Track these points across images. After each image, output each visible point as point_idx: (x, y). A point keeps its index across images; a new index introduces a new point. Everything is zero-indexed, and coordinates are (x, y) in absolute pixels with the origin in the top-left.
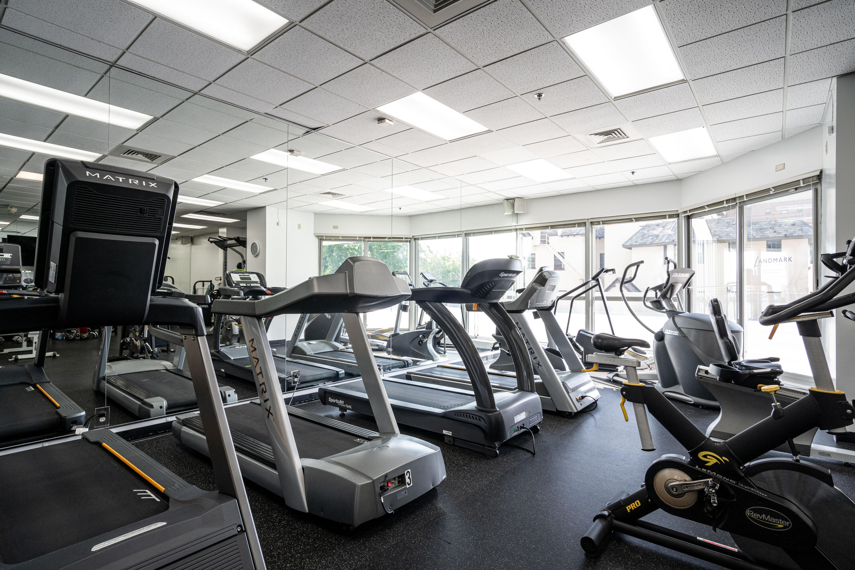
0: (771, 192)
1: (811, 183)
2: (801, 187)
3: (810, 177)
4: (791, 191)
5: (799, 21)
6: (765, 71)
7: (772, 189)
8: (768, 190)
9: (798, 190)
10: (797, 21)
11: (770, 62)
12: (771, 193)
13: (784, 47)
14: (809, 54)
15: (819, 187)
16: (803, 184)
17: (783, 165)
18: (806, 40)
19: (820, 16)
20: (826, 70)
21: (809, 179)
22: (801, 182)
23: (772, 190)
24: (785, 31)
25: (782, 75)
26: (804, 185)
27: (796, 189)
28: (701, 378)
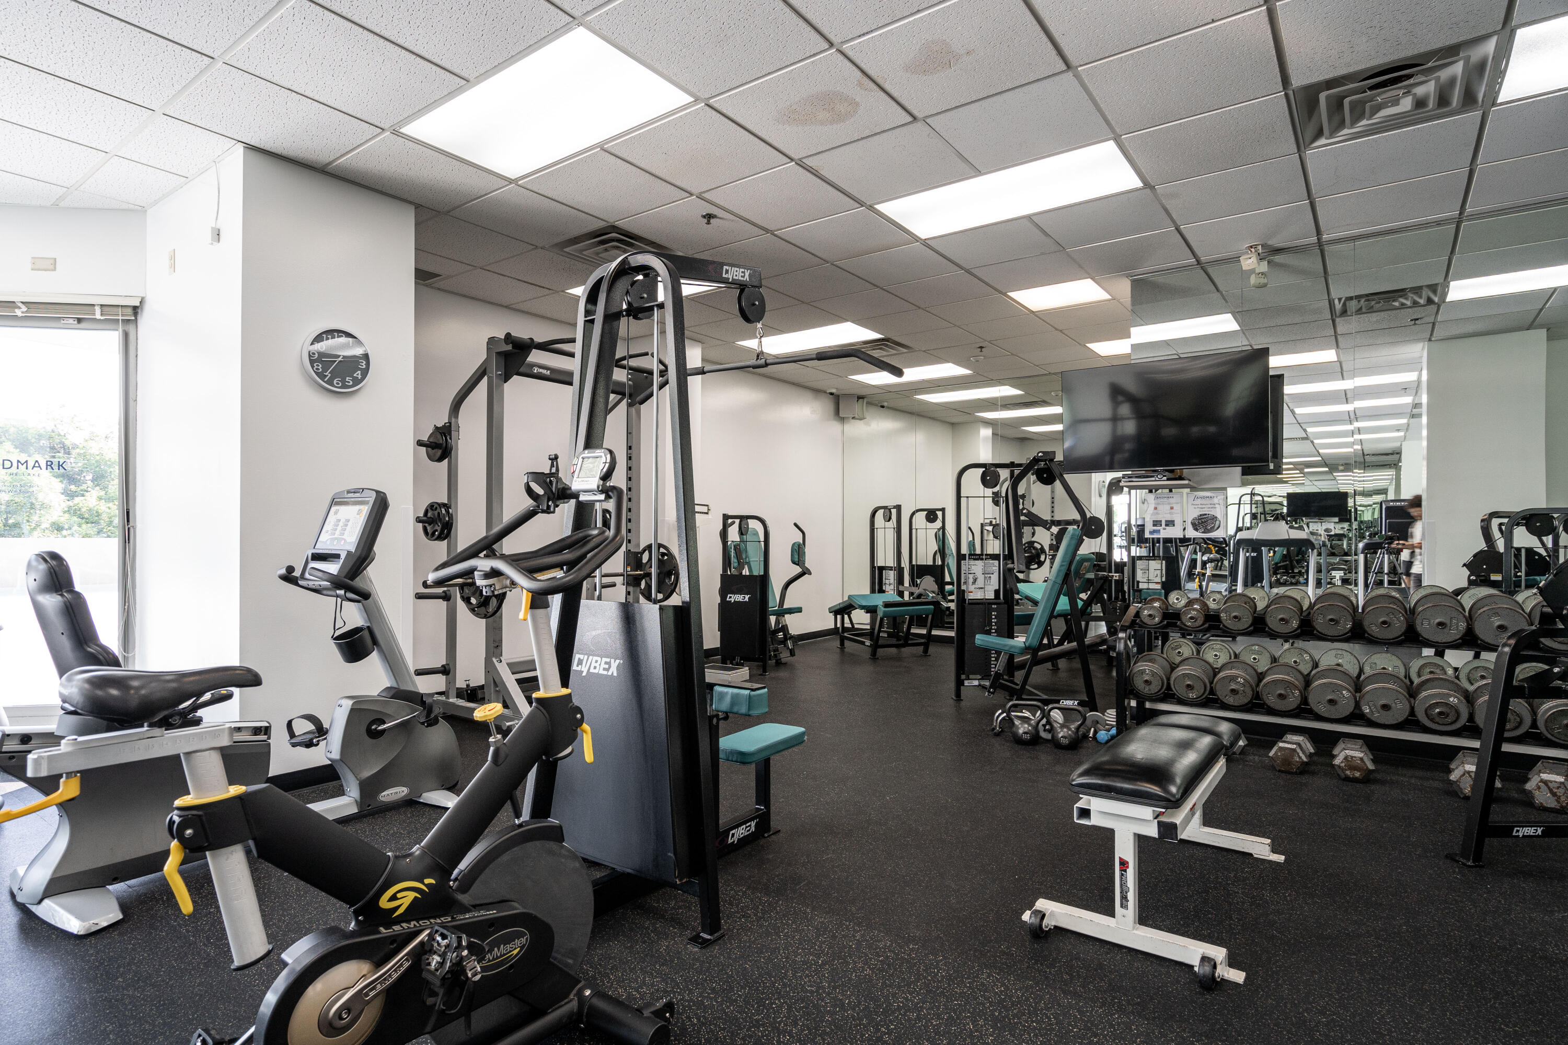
0: (16, 310)
1: (120, 318)
2: (95, 319)
3: (118, 306)
4: (65, 322)
5: (295, 18)
6: (159, 60)
7: (20, 305)
8: (11, 304)
9: (83, 325)
10: (291, 15)
11: (184, 49)
12: (18, 313)
13: (231, 42)
14: (250, 81)
15: (131, 329)
16: (102, 315)
17: (52, 261)
18: (271, 56)
19: (323, 35)
20: (243, 125)
21: (115, 309)
22: (98, 310)
23: (20, 308)
24: (261, 15)
25: (178, 87)
26: (102, 318)
27: (79, 320)
28: (11, 758)
